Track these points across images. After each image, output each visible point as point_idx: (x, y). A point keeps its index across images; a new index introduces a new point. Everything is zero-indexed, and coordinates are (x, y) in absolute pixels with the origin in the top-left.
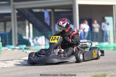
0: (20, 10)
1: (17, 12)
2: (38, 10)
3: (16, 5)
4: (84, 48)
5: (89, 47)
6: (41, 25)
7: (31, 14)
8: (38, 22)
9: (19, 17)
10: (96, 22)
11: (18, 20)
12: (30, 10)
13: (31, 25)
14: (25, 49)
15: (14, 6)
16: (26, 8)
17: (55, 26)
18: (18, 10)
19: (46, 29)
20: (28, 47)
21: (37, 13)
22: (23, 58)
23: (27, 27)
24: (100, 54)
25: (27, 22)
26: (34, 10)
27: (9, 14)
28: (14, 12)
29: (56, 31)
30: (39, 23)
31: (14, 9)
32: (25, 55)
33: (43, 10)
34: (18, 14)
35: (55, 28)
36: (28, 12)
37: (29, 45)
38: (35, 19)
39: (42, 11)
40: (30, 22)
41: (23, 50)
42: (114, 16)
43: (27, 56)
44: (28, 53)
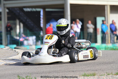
0: (11, 9)
1: (7, 11)
2: (29, 10)
3: (6, 4)
6: (32, 25)
7: (21, 13)
9: (10, 16)
10: (90, 22)
11: (9, 19)
12: (21, 9)
13: (22, 25)
14: (15, 48)
15: (4, 4)
16: (16, 7)
17: (46, 26)
18: (8, 8)
19: (37, 29)
20: (18, 47)
21: (28, 12)
23: (18, 27)
25: (18, 21)
26: (25, 10)
28: (4, 11)
30: (30, 22)
31: (4, 7)
32: (14, 54)
33: (34, 10)
34: (8, 13)
36: (18, 11)
38: (25, 18)
40: (21, 21)
41: (12, 49)
42: (106, 16)
43: (16, 55)
44: (17, 52)
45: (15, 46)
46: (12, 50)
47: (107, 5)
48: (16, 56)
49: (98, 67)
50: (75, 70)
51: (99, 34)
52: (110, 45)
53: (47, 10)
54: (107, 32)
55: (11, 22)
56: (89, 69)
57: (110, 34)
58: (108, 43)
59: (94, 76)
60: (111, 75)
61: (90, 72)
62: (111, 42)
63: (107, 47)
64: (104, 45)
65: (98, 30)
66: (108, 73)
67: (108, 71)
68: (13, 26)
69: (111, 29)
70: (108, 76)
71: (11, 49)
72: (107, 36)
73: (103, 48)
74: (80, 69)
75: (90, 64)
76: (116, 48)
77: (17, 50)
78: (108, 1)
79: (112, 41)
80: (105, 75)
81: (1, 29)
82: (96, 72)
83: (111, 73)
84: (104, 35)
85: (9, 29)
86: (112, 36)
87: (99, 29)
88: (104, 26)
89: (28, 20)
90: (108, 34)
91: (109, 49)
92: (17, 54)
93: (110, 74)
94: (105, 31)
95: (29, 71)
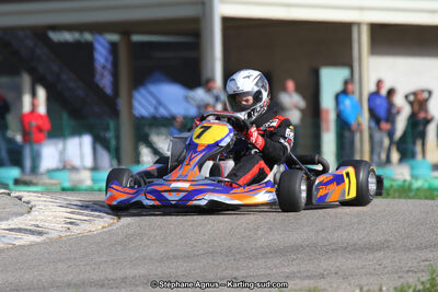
2: (68, 37)
6: (81, 93)
7: (41, 51)
8: (69, 81)
10: (290, 85)
12: (40, 33)
13: (42, 93)
14: (17, 182)
16: (23, 28)
17: (130, 98)
19: (97, 109)
21: (66, 44)
23: (27, 100)
25: (26, 80)
26: (55, 36)
29: (137, 118)
30: (72, 85)
32: (15, 209)
33: (88, 37)
35: (131, 107)
36: (29, 43)
38: (56, 68)
39: (82, 40)
40: (38, 79)
41: (7, 191)
42: (356, 65)
43: (22, 214)
44: (28, 203)
45: (15, 172)
46: (9, 194)
47: (359, 24)
48: (23, 217)
51: (328, 130)
53: (136, 38)
65: (323, 115)
68: (9, 96)
69: (372, 112)
71: (3, 191)
76: (392, 186)
78: (361, 9)
79: (376, 158)
84: (347, 134)
87: (327, 112)
88: (347, 103)
89: (64, 77)
90: (361, 132)
92: (26, 208)
94: (352, 120)
95: (70, 277)
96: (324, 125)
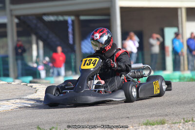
0: (22, 18)
1: (16, 21)
2: (52, 18)
3: (15, 10)
4: (138, 78)
5: (146, 76)
7: (40, 25)
8: (53, 38)
9: (20, 29)
11: (19, 34)
12: (39, 17)
13: (41, 44)
14: (31, 82)
15: (11, 11)
16: (31, 15)
17: (80, 45)
18: (18, 17)
20: (35, 80)
21: (51, 22)
22: (26, 96)
23: (34, 47)
24: (165, 87)
25: (34, 38)
26: (46, 18)
27: (4, 25)
28: (12, 21)
29: (84, 54)
31: (12, 15)
32: (30, 91)
33: (61, 18)
34: (18, 25)
35: (80, 49)
36: (35, 21)
37: (38, 76)
38: (47, 32)
39: (58, 20)
40: (39, 38)
42: (180, 26)
43: (33, 93)
44: (35, 88)
45: (30, 78)
46: (27, 85)
47: (181, 8)
48: (33, 95)
49: (168, 110)
50: (131, 115)
51: (168, 55)
52: (188, 74)
53: (82, 18)
54: (182, 53)
55: (24, 39)
56: (155, 113)
57: (188, 55)
58: (184, 70)
59: (162, 124)
60: (191, 122)
61: (156, 118)
62: (188, 69)
63: (182, 76)
64: (177, 74)
65: (166, 49)
66: (185, 120)
67: (185, 117)
68: (26, 46)
69: (188, 47)
70: (186, 123)
71: (24, 84)
72: (182, 58)
73: (175, 79)
74: (140, 114)
75: (155, 104)
77: (34, 85)
78: (182, 1)
79: (190, 67)
80: (180, 123)
81: (7, 51)
82: (166, 118)
83: (191, 119)
84: (177, 57)
85: (20, 51)
86: (190, 58)
87: (168, 47)
88: (177, 43)
89: (51, 36)
90: (184, 56)
91: (186, 80)
92: (34, 90)
93: (189, 121)
95: (55, 120)
96: (167, 54)
